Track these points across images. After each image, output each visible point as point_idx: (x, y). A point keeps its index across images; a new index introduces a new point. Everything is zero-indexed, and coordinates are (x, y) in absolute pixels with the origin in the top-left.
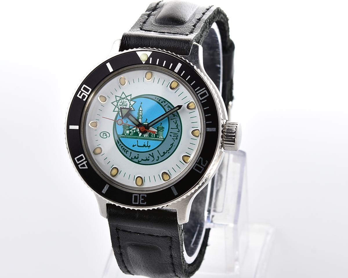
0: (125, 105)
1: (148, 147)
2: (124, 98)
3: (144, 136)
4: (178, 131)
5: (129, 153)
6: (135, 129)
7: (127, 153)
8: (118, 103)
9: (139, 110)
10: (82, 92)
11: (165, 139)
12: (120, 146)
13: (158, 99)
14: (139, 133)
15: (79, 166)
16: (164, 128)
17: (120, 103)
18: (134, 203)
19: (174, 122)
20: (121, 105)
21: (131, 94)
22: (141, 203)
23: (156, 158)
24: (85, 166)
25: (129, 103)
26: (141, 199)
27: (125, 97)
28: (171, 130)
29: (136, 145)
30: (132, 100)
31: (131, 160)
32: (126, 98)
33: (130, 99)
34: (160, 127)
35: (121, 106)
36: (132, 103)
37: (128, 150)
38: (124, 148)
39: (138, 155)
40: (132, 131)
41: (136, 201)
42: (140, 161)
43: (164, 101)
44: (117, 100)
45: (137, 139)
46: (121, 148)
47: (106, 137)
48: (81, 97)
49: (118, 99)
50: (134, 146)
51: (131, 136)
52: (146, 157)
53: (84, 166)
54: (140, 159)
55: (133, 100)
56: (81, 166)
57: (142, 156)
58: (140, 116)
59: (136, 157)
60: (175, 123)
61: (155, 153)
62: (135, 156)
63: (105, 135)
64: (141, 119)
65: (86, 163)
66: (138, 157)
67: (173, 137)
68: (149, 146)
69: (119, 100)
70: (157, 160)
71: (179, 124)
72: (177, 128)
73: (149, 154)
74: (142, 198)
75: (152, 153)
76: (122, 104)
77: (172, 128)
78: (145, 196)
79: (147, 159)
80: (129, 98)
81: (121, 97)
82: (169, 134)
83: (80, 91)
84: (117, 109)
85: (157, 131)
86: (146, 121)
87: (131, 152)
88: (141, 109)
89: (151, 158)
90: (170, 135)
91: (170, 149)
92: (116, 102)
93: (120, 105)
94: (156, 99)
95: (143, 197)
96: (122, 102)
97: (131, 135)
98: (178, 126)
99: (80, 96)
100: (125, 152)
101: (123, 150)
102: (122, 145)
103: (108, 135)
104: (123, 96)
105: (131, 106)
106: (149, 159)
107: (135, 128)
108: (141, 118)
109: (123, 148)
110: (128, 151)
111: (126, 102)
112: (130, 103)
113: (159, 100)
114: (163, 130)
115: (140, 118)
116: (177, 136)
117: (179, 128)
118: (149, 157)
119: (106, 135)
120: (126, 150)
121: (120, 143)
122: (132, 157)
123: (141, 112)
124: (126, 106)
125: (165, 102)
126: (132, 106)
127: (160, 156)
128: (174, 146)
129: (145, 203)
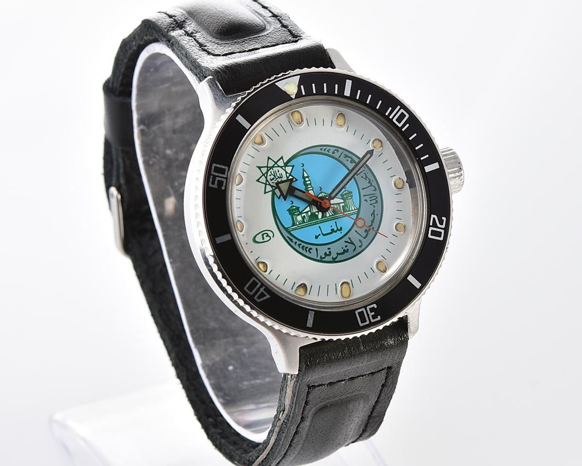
0: (279, 177)
1: (339, 230)
2: (273, 167)
3: (327, 216)
4: (374, 189)
5: (313, 251)
6: (308, 209)
7: (310, 253)
8: (266, 178)
9: (304, 178)
10: (215, 177)
11: (359, 209)
12: (296, 244)
13: (326, 149)
14: (317, 213)
15: (255, 298)
16: (352, 192)
17: (270, 175)
18: (361, 325)
19: (362, 177)
20: (273, 179)
21: (282, 157)
22: (372, 321)
23: (358, 244)
24: (265, 296)
25: (284, 172)
26: (371, 314)
27: (274, 165)
28: (363, 192)
29: (320, 235)
30: (286, 165)
31: (321, 260)
32: (276, 165)
33: (283, 165)
34: (345, 193)
35: (273, 181)
36: (289, 169)
37: (310, 246)
38: (304, 246)
39: (329, 249)
40: (305, 214)
41: (363, 320)
42: (336, 257)
43: (335, 150)
44: (264, 173)
45: (318, 225)
46: (298, 247)
47: (269, 238)
48: (215, 186)
49: (264, 170)
50: (317, 237)
51: (307, 222)
52: (343, 248)
53: (262, 295)
54: (334, 255)
55: (288, 165)
56: (258, 298)
57: (336, 248)
58: (309, 186)
59: (328, 253)
60: (365, 179)
61: (353, 235)
62: (326, 253)
63: (266, 236)
64: (312, 190)
65: (264, 290)
66: (330, 252)
67: (371, 201)
68: (339, 228)
69: (267, 173)
70: (360, 247)
71: (372, 178)
72: (371, 185)
73: (345, 242)
74: (371, 312)
75: (350, 238)
76: (273, 177)
77: (363, 189)
78: (374, 307)
79: (344, 250)
80: (281, 163)
81: (269, 166)
82: (363, 198)
83: (212, 176)
84: (269, 188)
85: (343, 201)
86: (320, 190)
87: (316, 249)
88: (306, 175)
89: (350, 247)
90: (365, 200)
91: (372, 222)
92: (263, 176)
93: (271, 180)
94: (323, 150)
95: (372, 310)
96: (273, 174)
97: (305, 221)
98: (371, 181)
99: (214, 184)
100: (308, 252)
101: (303, 250)
102: (299, 242)
103: (270, 234)
104: (271, 164)
105: (288, 175)
106: (348, 249)
107: (309, 207)
108: (312, 188)
109: (301, 246)
110: (311, 249)
111: (278, 171)
112: (285, 170)
113: (328, 151)
114: (352, 196)
115: (309, 189)
116: (375, 198)
117: (374, 183)
118: (346, 246)
119: (268, 236)
120: (307, 247)
121: (295, 240)
122: (321, 256)
123: (307, 179)
124: (282, 178)
125: (338, 151)
126: (290, 175)
127: (362, 239)
128: (377, 215)
129: (379, 318)
